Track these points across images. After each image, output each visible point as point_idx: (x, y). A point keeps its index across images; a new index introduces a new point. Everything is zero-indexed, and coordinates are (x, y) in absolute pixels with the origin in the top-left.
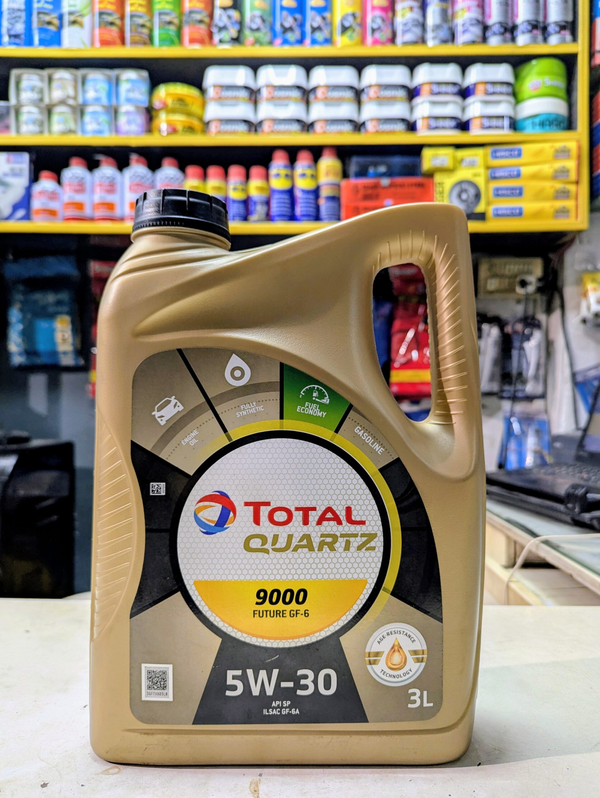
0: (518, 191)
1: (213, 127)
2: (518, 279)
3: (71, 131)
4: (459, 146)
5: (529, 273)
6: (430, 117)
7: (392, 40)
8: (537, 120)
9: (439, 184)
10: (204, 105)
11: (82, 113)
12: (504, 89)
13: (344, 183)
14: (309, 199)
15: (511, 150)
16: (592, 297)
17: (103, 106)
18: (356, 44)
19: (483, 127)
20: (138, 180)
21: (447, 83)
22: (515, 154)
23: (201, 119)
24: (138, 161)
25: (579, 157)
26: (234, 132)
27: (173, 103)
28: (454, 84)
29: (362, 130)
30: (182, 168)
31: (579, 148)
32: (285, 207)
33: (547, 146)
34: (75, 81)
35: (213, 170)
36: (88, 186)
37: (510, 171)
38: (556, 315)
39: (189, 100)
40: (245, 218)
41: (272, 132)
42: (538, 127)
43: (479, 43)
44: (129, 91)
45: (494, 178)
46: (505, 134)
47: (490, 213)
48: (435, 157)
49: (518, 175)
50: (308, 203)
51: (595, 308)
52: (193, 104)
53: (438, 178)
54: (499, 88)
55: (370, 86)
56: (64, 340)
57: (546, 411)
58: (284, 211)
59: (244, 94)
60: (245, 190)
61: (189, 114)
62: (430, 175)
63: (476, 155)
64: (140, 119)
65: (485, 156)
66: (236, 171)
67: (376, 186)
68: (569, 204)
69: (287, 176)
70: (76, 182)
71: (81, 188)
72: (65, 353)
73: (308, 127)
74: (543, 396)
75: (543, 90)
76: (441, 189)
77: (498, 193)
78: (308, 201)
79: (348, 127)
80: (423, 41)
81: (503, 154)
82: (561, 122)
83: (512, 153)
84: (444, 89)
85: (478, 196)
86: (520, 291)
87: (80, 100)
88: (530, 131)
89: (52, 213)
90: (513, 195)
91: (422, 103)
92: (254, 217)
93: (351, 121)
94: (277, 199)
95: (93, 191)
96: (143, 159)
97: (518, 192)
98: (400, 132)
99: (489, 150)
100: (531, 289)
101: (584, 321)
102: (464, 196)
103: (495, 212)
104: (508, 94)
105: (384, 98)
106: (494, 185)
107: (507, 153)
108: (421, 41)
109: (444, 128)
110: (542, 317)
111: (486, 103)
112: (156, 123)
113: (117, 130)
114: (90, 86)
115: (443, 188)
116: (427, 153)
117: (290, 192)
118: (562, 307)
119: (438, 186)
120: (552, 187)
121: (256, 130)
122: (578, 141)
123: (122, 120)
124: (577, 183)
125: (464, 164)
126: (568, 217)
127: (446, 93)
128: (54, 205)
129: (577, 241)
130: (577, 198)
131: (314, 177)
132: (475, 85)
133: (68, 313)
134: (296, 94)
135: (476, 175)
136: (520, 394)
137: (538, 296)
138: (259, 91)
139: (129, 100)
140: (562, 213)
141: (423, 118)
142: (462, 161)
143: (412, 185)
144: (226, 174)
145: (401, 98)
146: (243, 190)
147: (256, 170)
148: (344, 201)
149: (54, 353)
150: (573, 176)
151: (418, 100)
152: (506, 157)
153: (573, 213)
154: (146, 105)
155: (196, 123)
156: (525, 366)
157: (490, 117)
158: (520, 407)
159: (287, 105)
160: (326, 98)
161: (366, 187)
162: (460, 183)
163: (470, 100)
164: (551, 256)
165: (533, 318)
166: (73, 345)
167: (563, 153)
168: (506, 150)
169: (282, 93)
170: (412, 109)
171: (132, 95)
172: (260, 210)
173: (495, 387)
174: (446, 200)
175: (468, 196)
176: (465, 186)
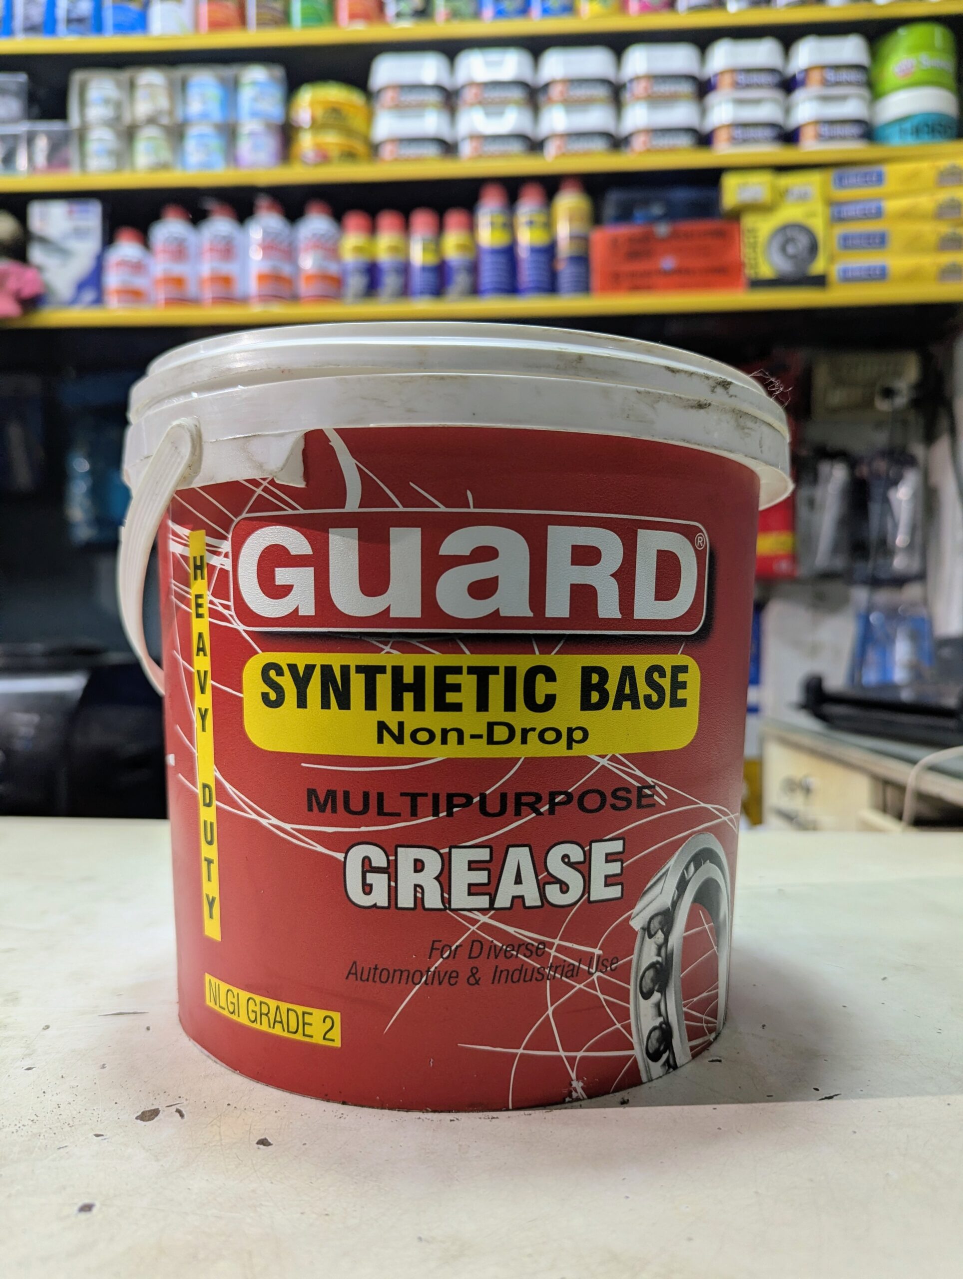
0: (877, 240)
1: (387, 151)
2: (879, 386)
3: (164, 166)
4: (781, 169)
5: (898, 374)
6: (734, 125)
7: (672, 3)
8: (908, 125)
9: (749, 231)
10: (372, 119)
11: (181, 137)
12: (853, 76)
13: (596, 234)
14: (540, 261)
15: (866, 174)
17: (215, 126)
18: (612, 12)
19: (820, 138)
21: (761, 70)
22: (872, 180)
23: (365, 140)
24: (270, 208)
26: (418, 159)
27: (324, 115)
28: (772, 71)
29: (625, 148)
30: (338, 215)
32: (500, 276)
33: (924, 165)
34: (171, 87)
35: (386, 219)
36: (192, 250)
37: (865, 208)
38: (942, 447)
39: (348, 112)
40: (438, 293)
41: (480, 155)
42: (909, 136)
44: (255, 99)
45: (840, 219)
46: (855, 149)
47: (834, 272)
48: (743, 187)
49: (878, 214)
50: (537, 268)
52: (353, 117)
53: (749, 221)
54: (845, 76)
55: (637, 78)
57: (925, 602)
58: (498, 282)
59: (434, 97)
60: (437, 249)
61: (348, 132)
62: (735, 216)
63: (808, 183)
64: (271, 145)
65: (825, 182)
66: (422, 221)
67: (648, 238)
68: (961, 259)
69: (503, 225)
70: (173, 245)
71: (179, 252)
73: (535, 146)
74: (921, 577)
75: (918, 76)
76: (752, 240)
77: (848, 243)
78: (538, 265)
79: (600, 145)
80: (720, 3)
81: (853, 180)
82: (946, 126)
83: (868, 179)
84: (754, 79)
85: (813, 248)
86: (883, 405)
87: (178, 116)
88: (897, 143)
89: (137, 295)
90: (868, 246)
91: (720, 101)
92: (453, 290)
93: (605, 135)
94: (489, 262)
95: (199, 259)
96: (276, 204)
98: (684, 148)
99: (831, 174)
100: (901, 401)
102: (791, 250)
103: (843, 274)
104: (858, 84)
105: (659, 96)
106: (840, 230)
107: (860, 180)
108: (716, 3)
109: (755, 141)
110: (918, 450)
111: (825, 99)
112: (295, 148)
113: (236, 162)
114: (193, 94)
115: (755, 237)
116: (730, 182)
117: (509, 252)
118: (953, 431)
119: (747, 233)
120: (935, 231)
121: (453, 155)
123: (245, 147)
125: (790, 197)
126: (961, 279)
127: (759, 86)
128: (140, 282)
131: (549, 225)
132: (807, 71)
134: (517, 95)
135: (809, 214)
136: (883, 575)
137: (912, 417)
138: (458, 92)
139: (254, 114)
140: (952, 272)
141: (725, 126)
142: (786, 192)
143: (704, 234)
144: (406, 227)
145: (686, 95)
146: (434, 249)
147: (454, 218)
148: (594, 263)
151: (713, 99)
152: (858, 185)
154: (281, 120)
156: (890, 526)
157: (832, 122)
158: (884, 597)
159: (503, 113)
160: (567, 99)
161: (631, 240)
162: (784, 228)
163: (800, 95)
164: (933, 348)
165: (903, 450)
167: (951, 176)
168: (859, 175)
169: (497, 94)
170: (703, 112)
171: (259, 106)
172: (461, 280)
173: (839, 563)
174: (761, 258)
175: (798, 249)
176: (791, 233)
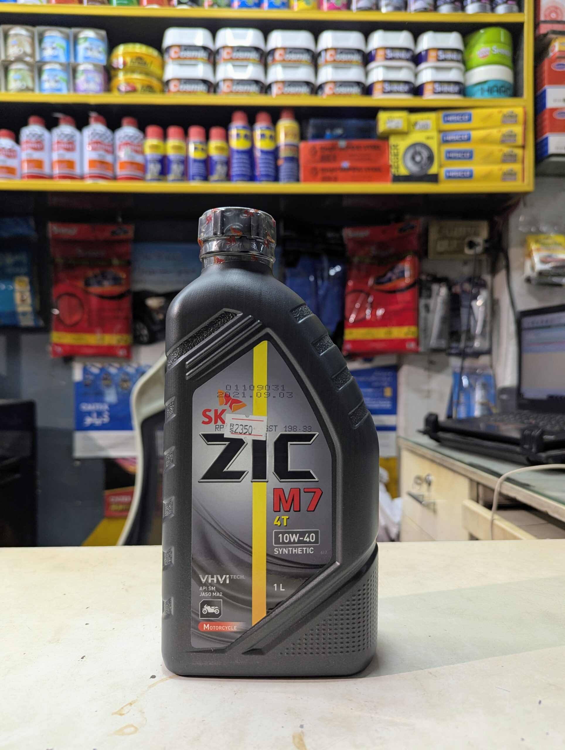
0: (468, 154)
1: (172, 87)
2: (467, 240)
3: (28, 89)
4: (413, 110)
5: (477, 234)
6: (384, 81)
7: (348, 6)
8: (486, 87)
9: (394, 146)
10: (163, 66)
11: (40, 72)
12: (455, 56)
13: (302, 145)
14: (269, 159)
15: (462, 115)
16: (536, 258)
17: (61, 64)
18: (312, 9)
19: (435, 93)
20: (97, 138)
21: (401, 49)
22: (465, 118)
23: (160, 79)
24: (97, 120)
25: (525, 123)
26: (193, 92)
27: (132, 61)
28: (407, 50)
29: (320, 92)
30: (142, 128)
31: (525, 113)
32: (244, 167)
33: (495, 111)
34: (33, 38)
35: (172, 130)
36: (46, 144)
37: (461, 135)
38: (501, 276)
39: (148, 60)
40: (205, 178)
41: (231, 92)
42: (486, 93)
43: (431, 11)
44: (87, 49)
45: (446, 141)
46: (455, 100)
47: (442, 175)
48: (390, 120)
49: (469, 139)
50: (266, 163)
51: (539, 267)
52: (151, 63)
53: (393, 141)
54: (449, 55)
55: (326, 50)
56: (23, 301)
57: (491, 366)
58: (243, 171)
59: (202, 54)
60: (205, 150)
61: (148, 74)
62: (385, 137)
63: (428, 119)
64: (98, 79)
65: (438, 119)
66: (195, 132)
67: (334, 148)
68: (516, 167)
69: (246, 136)
70: (33, 139)
71: (39, 146)
72: (24, 314)
73: (266, 89)
74: (489, 352)
75: (490, 58)
76: (396, 151)
77: (450, 156)
78: (267, 161)
79: (305, 90)
80: (377, 7)
81: (455, 118)
82: (508, 89)
83: (463, 117)
84: (397, 54)
85: (431, 158)
86: (468, 251)
87: (38, 58)
88: (479, 97)
89: (10, 171)
90: (463, 158)
91: (378, 67)
92: (215, 177)
93: (308, 83)
94: (237, 159)
95: (52, 150)
96: (101, 118)
97: (469, 156)
98: (356, 94)
99: (441, 114)
100: (479, 249)
101: (528, 280)
102: (418, 159)
103: (447, 174)
104: (458, 61)
105: (340, 61)
106: (446, 148)
107: (458, 118)
108: (374, 7)
109: (398, 92)
110: (487, 278)
111: (437, 68)
112: (114, 83)
113: (75, 89)
114: (47, 43)
115: (397, 149)
116: (382, 116)
117: (250, 153)
118: (508, 268)
119: (393, 147)
120: (501, 150)
121: (215, 92)
122: (524, 107)
123: (81, 79)
124: (523, 147)
125: (418, 127)
126: (515, 179)
127: (400, 59)
128: (12, 163)
129: (521, 205)
130: (523, 162)
131: (274, 138)
132: (427, 51)
133: (26, 274)
134: (254, 55)
135: (428, 138)
136: (468, 350)
137: (484, 257)
138: (217, 52)
139: (87, 59)
140: (510, 175)
141: (378, 82)
142: (415, 124)
143: (367, 147)
144: (186, 135)
145: (357, 62)
146: (203, 149)
147: (215, 131)
148: (302, 162)
149: (14, 314)
150: (520, 141)
151: (372, 65)
152: (458, 121)
153: (520, 176)
154: (104, 63)
155: (155, 83)
156: (472, 323)
157: (441, 83)
158: (469, 363)
159: (246, 66)
160: (284, 60)
161: (323, 149)
162: (414, 145)
163: (423, 66)
164: (496, 219)
165: (479, 278)
166: (33, 305)
167: (510, 118)
168: (457, 115)
169: (241, 55)
170: (367, 74)
171: (89, 54)
172: (220, 169)
173: (443, 344)
174: (401, 163)
175: (422, 158)
176: (418, 149)
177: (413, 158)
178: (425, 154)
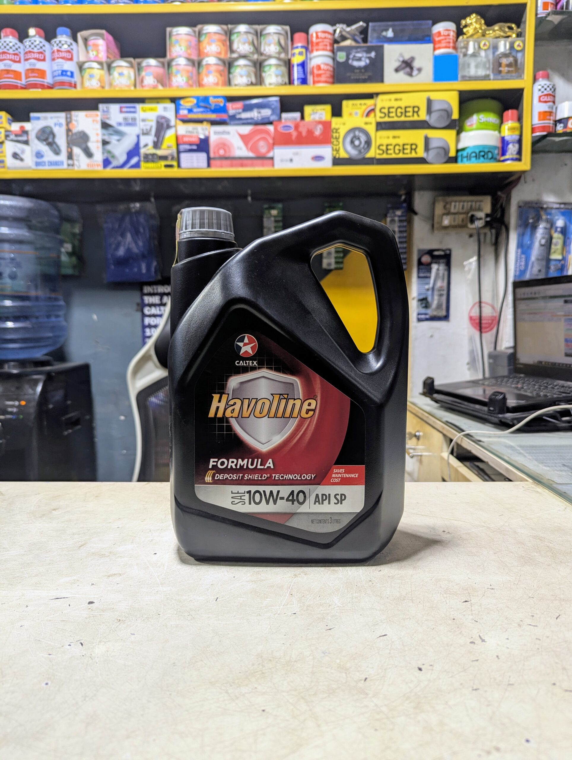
53: (334, 125)
76: (337, 135)
85: (368, 143)
102: (357, 143)
119: (334, 131)
135: (366, 123)
174: (341, 145)
175: (360, 143)
176: (357, 133)
177: (352, 142)
178: (363, 138)
